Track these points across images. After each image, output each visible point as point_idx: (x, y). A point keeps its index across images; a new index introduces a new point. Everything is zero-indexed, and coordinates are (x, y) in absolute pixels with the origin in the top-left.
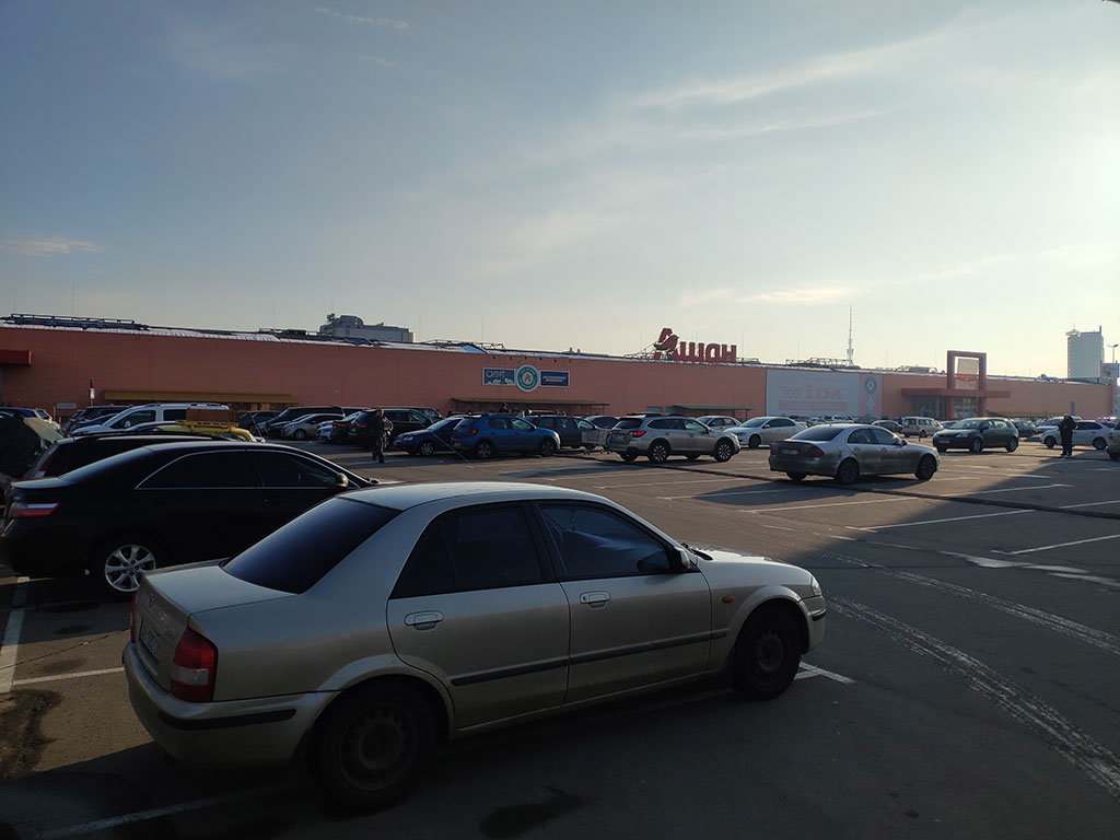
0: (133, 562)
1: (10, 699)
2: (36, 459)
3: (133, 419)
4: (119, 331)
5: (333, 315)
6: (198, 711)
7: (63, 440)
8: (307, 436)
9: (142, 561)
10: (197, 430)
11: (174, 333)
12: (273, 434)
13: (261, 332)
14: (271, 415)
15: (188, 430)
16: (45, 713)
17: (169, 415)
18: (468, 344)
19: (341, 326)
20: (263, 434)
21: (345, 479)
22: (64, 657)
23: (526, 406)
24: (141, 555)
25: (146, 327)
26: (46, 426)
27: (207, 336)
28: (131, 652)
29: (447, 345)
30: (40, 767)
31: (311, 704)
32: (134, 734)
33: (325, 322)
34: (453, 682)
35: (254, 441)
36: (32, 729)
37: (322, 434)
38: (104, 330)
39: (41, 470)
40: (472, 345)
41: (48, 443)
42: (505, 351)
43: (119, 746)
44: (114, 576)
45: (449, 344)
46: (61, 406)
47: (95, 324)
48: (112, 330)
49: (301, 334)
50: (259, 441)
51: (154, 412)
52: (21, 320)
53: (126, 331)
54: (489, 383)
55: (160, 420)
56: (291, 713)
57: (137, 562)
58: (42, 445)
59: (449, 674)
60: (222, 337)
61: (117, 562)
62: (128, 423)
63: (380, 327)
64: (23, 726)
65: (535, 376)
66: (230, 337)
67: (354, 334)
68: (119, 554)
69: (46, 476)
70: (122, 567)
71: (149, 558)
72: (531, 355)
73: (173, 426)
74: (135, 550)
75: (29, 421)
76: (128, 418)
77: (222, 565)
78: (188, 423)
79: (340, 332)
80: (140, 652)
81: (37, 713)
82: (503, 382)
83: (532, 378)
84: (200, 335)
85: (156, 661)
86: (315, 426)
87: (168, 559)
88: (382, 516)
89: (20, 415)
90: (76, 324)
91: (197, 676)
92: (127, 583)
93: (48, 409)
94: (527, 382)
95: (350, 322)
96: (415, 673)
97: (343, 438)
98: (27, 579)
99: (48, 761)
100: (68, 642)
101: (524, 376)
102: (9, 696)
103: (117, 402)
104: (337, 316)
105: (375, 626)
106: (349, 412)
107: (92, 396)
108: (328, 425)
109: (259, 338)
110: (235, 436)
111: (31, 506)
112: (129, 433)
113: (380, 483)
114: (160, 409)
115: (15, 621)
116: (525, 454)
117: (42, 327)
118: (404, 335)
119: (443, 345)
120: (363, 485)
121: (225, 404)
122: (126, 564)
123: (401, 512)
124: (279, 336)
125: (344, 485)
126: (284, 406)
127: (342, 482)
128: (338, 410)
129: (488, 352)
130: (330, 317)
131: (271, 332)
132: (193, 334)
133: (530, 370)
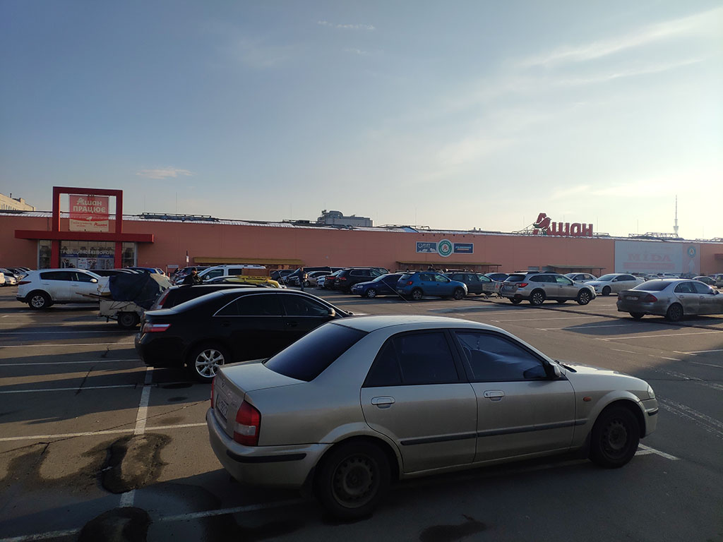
0: (211, 360)
1: (144, 438)
2: (158, 297)
3: (211, 274)
4: (203, 222)
5: (325, 211)
6: (249, 451)
7: (172, 287)
8: (310, 285)
9: (217, 359)
10: (248, 281)
11: (234, 223)
12: (291, 284)
13: (283, 222)
14: (290, 272)
15: (243, 281)
16: (163, 448)
17: (231, 272)
18: (406, 227)
19: (330, 218)
20: (286, 284)
21: (334, 311)
22: (173, 415)
23: (444, 266)
24: (216, 355)
25: (217, 220)
26: (162, 279)
27: (252, 224)
28: (211, 414)
29: (393, 228)
30: (160, 479)
31: (315, 451)
32: (212, 463)
33: (320, 215)
34: (401, 442)
35: (280, 288)
36: (156, 457)
37: (319, 284)
38: (194, 222)
39: (160, 304)
40: (409, 227)
41: (164, 289)
42: (430, 230)
43: (204, 470)
44: (201, 368)
45: (395, 227)
46: (169, 266)
47: (189, 218)
48: (199, 222)
49: (307, 223)
50: (283, 288)
51: (223, 270)
52: (148, 216)
53: (206, 222)
54: (420, 251)
55: (226, 275)
56: (303, 456)
57: (214, 360)
58: (161, 289)
59: (400, 438)
60: (261, 225)
61: (202, 359)
62: (208, 277)
63: (353, 218)
64: (151, 454)
65: (450, 247)
66: (266, 225)
67: (337, 222)
68: (204, 355)
69: (163, 308)
70: (205, 363)
71: (221, 357)
72: (448, 232)
73: (234, 278)
74: (213, 352)
75: (152, 275)
76: (208, 274)
77: (264, 363)
78: (243, 277)
79: (329, 221)
80: (216, 413)
81: (158, 447)
82: (429, 250)
83: (448, 248)
84: (249, 224)
85: (225, 420)
86: (315, 279)
87: (232, 359)
88: (356, 336)
89: (148, 272)
90: (178, 218)
91: (248, 430)
92: (208, 372)
93: (163, 268)
94: (445, 251)
95: (335, 215)
96: (378, 435)
97: (331, 286)
98: (152, 368)
99: (166, 476)
100: (175, 406)
101: (443, 246)
102: (143, 436)
103: (201, 264)
104: (328, 212)
105: (353, 404)
106: (334, 270)
107: (188, 260)
108: (323, 278)
109: (283, 225)
110: (269, 285)
111: (155, 326)
112: (209, 283)
113: (354, 314)
114: (226, 268)
115: (146, 393)
116: (444, 297)
117: (159, 220)
118: (367, 222)
119: (391, 228)
120: (345, 316)
121: (263, 265)
122: (207, 361)
123: (368, 333)
124: (294, 224)
125: (333, 315)
126: (297, 267)
127: (332, 313)
128: (328, 269)
129: (419, 231)
130: (324, 212)
131: (289, 222)
132: (244, 224)
133: (447, 243)
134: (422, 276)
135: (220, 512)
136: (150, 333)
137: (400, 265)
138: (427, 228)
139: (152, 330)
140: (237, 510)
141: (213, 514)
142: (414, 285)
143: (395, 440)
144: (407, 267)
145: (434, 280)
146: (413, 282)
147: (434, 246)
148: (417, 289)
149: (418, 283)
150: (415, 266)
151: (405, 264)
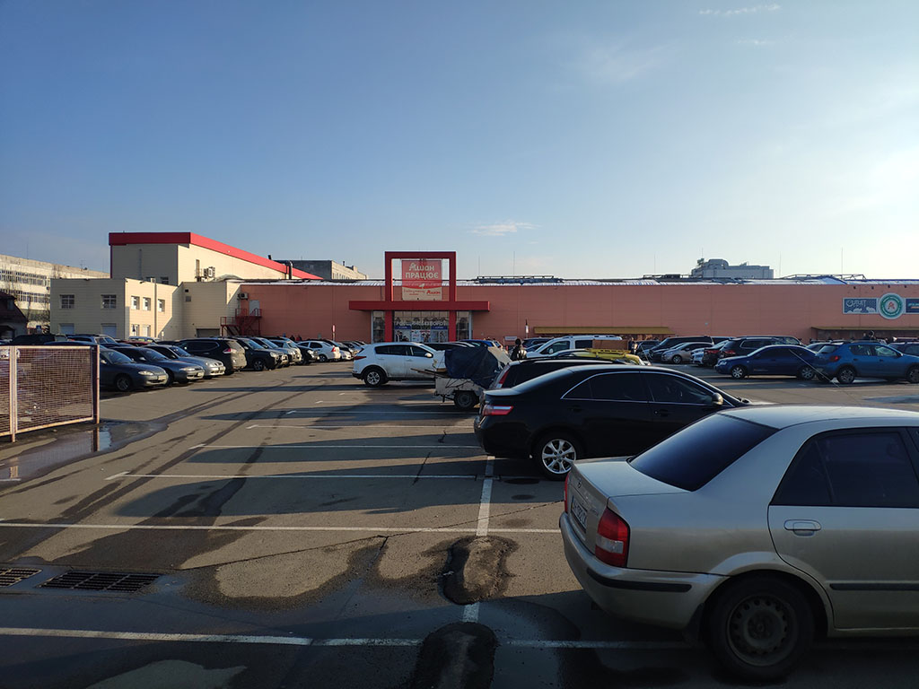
0: (560, 452)
1: (488, 541)
2: (497, 375)
3: (555, 347)
4: (544, 284)
5: (702, 260)
6: (616, 573)
9: (567, 452)
11: (581, 283)
13: (644, 279)
15: (594, 356)
16: (509, 555)
17: (579, 344)
18: (827, 276)
19: (710, 269)
21: (720, 398)
22: (519, 516)
24: (566, 447)
25: (561, 280)
26: (501, 354)
27: (604, 284)
28: (565, 520)
29: (806, 278)
30: (507, 594)
31: (704, 583)
33: (695, 266)
34: (831, 586)
36: (501, 565)
37: (695, 359)
38: (534, 284)
39: (500, 383)
40: (831, 277)
41: (503, 365)
42: (866, 281)
44: (549, 461)
45: (809, 278)
46: (507, 338)
47: (528, 280)
48: (539, 284)
49: (676, 278)
50: (646, 364)
51: (569, 342)
52: (483, 280)
53: (548, 284)
54: (850, 312)
55: (572, 348)
57: (564, 453)
58: (499, 365)
59: (828, 578)
61: (549, 451)
62: (551, 350)
63: (743, 267)
64: (496, 562)
65: (900, 304)
66: (621, 284)
67: (720, 274)
68: (551, 445)
69: (503, 387)
70: (553, 455)
71: (571, 450)
72: (895, 283)
73: (582, 353)
74: (562, 443)
76: (551, 347)
77: (629, 461)
78: (593, 350)
79: (709, 274)
80: (571, 520)
81: (504, 554)
82: (864, 310)
83: (896, 306)
84: (599, 283)
85: (584, 530)
86: (689, 353)
90: (516, 281)
91: (615, 546)
92: (557, 467)
93: (499, 339)
94: (891, 310)
95: (717, 264)
96: (795, 572)
97: (710, 362)
98: (493, 458)
99: (513, 590)
100: (521, 506)
101: (887, 304)
102: (487, 539)
103: (543, 335)
104: (706, 260)
105: (757, 527)
106: (717, 341)
107: (527, 331)
108: (700, 352)
109: (643, 283)
110: (628, 360)
111: (496, 408)
112: (552, 358)
114: (573, 340)
115: (487, 486)
118: (765, 272)
119: (803, 279)
122: (556, 454)
123: (777, 430)
124: (659, 280)
125: (720, 403)
126: (663, 336)
127: (717, 401)
128: (708, 339)
129: (848, 283)
130: (700, 262)
131: (652, 278)
132: (594, 283)
133: (894, 298)
134: (854, 348)
135: (579, 645)
136: (491, 416)
137: (818, 333)
138: (861, 278)
139: (493, 412)
140: (600, 645)
141: (571, 646)
142: (842, 361)
143: (821, 582)
144: (829, 335)
145: (874, 353)
146: (839, 357)
147: (872, 304)
148: (848, 367)
149: (849, 359)
150: (842, 333)
151: (826, 331)
